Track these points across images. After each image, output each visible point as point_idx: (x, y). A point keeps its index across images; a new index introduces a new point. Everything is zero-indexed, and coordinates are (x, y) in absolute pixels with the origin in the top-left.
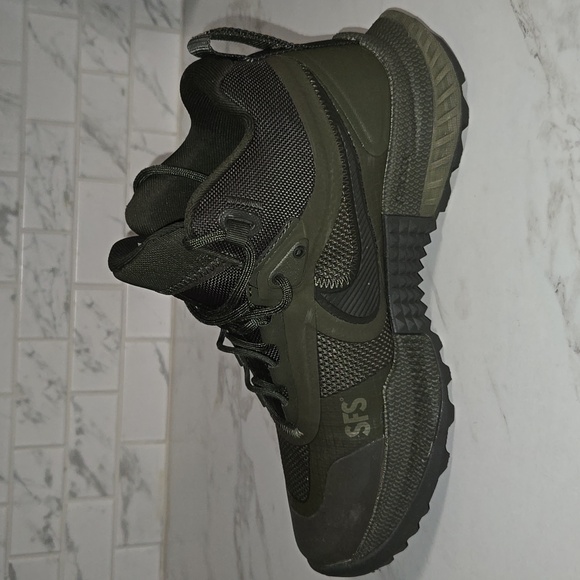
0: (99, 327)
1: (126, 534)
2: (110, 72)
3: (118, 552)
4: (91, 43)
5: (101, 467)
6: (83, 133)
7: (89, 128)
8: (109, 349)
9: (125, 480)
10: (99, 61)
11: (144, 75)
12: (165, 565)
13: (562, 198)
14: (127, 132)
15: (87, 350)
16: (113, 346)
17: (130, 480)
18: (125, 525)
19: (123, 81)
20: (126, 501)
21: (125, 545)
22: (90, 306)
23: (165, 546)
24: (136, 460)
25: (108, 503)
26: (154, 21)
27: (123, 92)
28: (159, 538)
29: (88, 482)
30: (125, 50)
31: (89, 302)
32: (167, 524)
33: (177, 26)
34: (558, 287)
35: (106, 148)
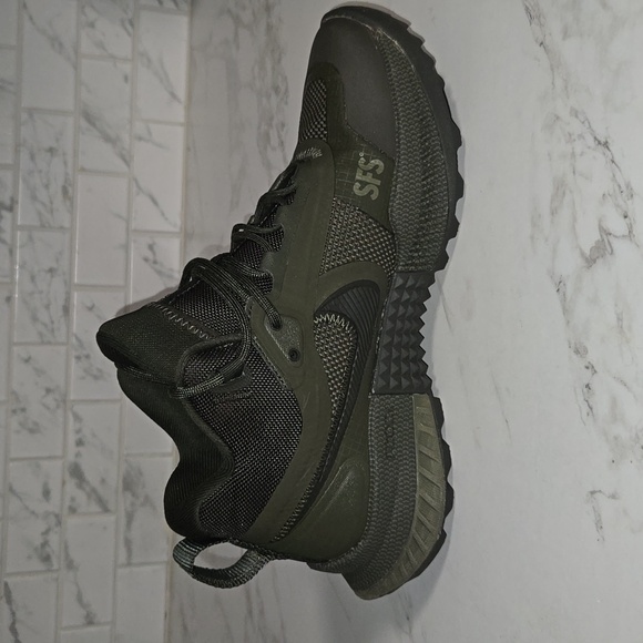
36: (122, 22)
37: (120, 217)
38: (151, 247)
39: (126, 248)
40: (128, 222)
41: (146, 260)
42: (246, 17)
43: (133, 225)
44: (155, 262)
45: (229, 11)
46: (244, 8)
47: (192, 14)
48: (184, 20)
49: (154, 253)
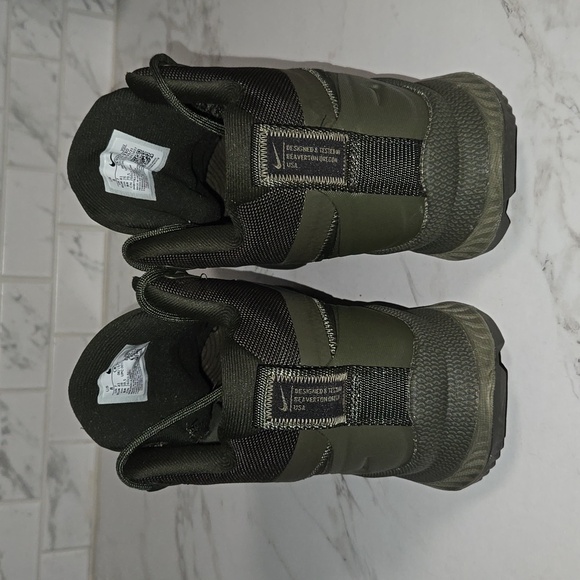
0: (27, 321)
1: (53, 537)
2: (41, 56)
3: (44, 557)
4: (22, 25)
5: (28, 468)
6: (12, 119)
7: (19, 114)
8: (37, 345)
9: (53, 481)
10: (30, 45)
11: (76, 61)
12: (93, 569)
13: (550, 176)
14: (58, 119)
15: (14, 346)
16: (41, 341)
17: (59, 481)
18: (52, 529)
19: (55, 67)
20: (54, 503)
21: (53, 549)
22: (18, 299)
23: (94, 550)
24: (64, 459)
25: (35, 505)
26: (88, 7)
27: (54, 78)
28: (87, 542)
29: (14, 484)
30: (58, 36)
31: (16, 295)
32: (96, 527)
33: (111, 11)
34: (546, 265)
35: (36, 135)
36: (51, 24)
37: (46, 210)
38: (77, 240)
39: (53, 240)
40: (54, 214)
41: (72, 252)
42: (180, 19)
43: (59, 219)
44: (81, 254)
45: (161, 16)
46: (177, 11)
47: (118, 19)
48: (110, 25)
49: (79, 246)
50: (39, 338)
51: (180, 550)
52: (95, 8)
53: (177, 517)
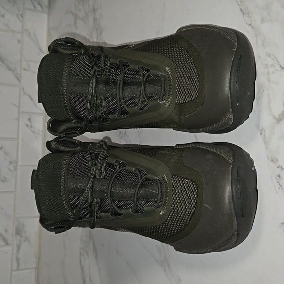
0: (5, 159)
1: (18, 264)
2: (12, 31)
3: (14, 273)
4: (3, 16)
5: (6, 230)
7: (1, 59)
8: (11, 170)
9: (18, 236)
10: (7, 25)
11: (29, 33)
12: (37, 279)
14: (21, 61)
16: (13, 169)
17: (21, 236)
18: (17, 259)
19: (19, 36)
20: (19, 247)
21: (18, 270)
22: (1, 149)
23: (38, 269)
24: (24, 226)
25: (9, 248)
26: (35, 7)
27: (19, 41)
28: (34, 266)
30: (20, 21)
31: (1, 147)
32: (39, 258)
33: (46, 10)
35: (10, 69)
36: (17, 15)
37: (15, 105)
38: (29, 120)
39: (18, 120)
40: (19, 107)
41: (27, 126)
42: (81, 14)
43: (21, 110)
44: (31, 127)
45: (71, 12)
46: (80, 10)
47: (49, 14)
48: (46, 16)
49: (31, 123)
50: (11, 167)
51: (82, 268)
52: (38, 8)
53: (80, 253)
